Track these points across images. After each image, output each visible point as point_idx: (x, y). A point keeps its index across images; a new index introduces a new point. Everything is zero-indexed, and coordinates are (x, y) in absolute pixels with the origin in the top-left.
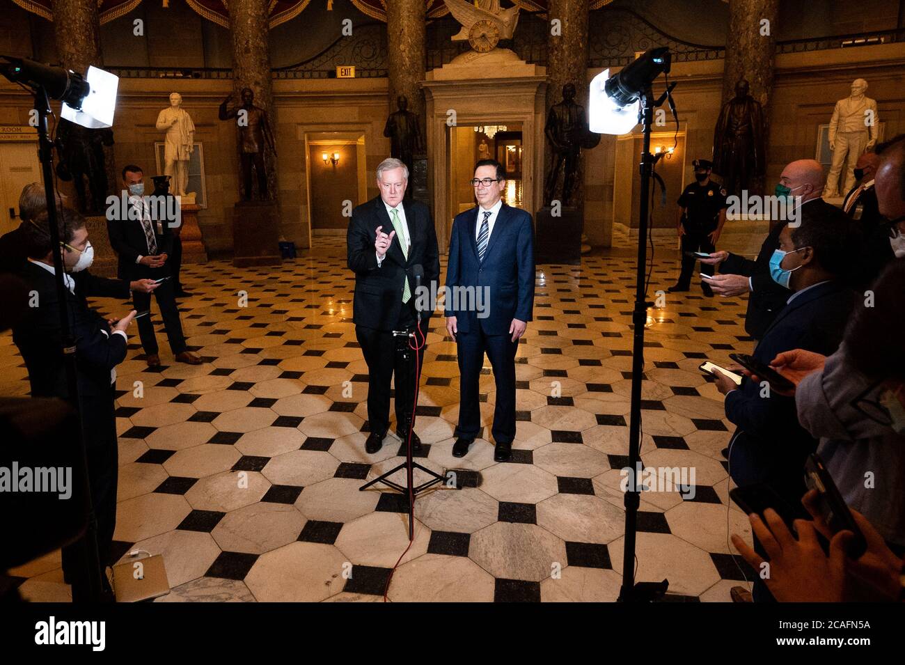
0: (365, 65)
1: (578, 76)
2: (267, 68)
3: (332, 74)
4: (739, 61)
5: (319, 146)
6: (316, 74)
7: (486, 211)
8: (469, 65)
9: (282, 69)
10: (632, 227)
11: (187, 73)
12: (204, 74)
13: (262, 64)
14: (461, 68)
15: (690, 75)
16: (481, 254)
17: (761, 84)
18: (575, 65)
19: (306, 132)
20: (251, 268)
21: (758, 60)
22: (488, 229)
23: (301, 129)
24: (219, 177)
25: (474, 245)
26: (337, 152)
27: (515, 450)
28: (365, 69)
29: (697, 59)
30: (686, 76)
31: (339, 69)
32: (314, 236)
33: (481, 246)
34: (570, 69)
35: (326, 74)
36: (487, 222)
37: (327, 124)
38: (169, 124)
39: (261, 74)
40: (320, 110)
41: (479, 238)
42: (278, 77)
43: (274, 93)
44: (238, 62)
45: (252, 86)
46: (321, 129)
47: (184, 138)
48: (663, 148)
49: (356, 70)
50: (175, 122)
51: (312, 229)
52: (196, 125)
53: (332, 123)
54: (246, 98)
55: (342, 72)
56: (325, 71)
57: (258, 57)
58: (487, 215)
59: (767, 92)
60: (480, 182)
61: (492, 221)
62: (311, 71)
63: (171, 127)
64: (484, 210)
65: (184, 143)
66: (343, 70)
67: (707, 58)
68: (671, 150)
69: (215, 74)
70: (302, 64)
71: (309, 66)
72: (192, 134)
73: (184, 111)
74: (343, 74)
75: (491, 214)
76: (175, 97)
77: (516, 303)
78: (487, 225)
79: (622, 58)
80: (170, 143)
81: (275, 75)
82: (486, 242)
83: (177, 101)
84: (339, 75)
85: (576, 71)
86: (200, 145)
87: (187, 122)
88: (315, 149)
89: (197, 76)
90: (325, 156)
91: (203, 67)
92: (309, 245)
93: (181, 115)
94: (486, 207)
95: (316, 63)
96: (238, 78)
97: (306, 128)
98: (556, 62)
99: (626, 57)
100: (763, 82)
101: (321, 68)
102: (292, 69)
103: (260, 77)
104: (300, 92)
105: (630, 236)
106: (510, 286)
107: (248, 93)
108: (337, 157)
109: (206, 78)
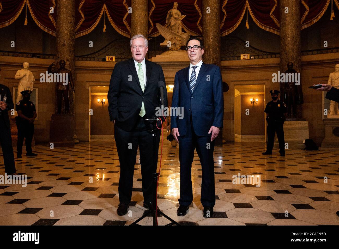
0: (119, 56)
1: (217, 62)
2: (73, 54)
3: (104, 60)
4: (286, 57)
5: (96, 95)
6: (96, 59)
7: (194, 66)
8: (168, 56)
9: (80, 57)
10: (242, 135)
11: (33, 55)
12: (42, 56)
13: (71, 52)
14: (165, 57)
15: (265, 64)
16: (192, 88)
17: (296, 66)
18: (215, 57)
19: (90, 85)
20: (58, 147)
21: (295, 56)
22: (195, 75)
23: (88, 84)
24: (45, 106)
25: (188, 83)
26: (104, 98)
27: (215, 212)
28: (120, 58)
29: (267, 58)
30: (263, 65)
31: (107, 58)
32: (91, 138)
33: (192, 84)
34: (213, 59)
35: (101, 60)
36: (194, 71)
37: (101, 82)
38: (21, 76)
39: (70, 56)
40: (98, 76)
41: (190, 80)
42: (78, 60)
43: (76, 67)
44: (59, 50)
45: (65, 61)
46: (97, 84)
47: (28, 84)
48: (254, 99)
49: (115, 58)
50: (25, 76)
51: (90, 135)
52: (35, 80)
53: (103, 82)
54: (62, 64)
55: (109, 59)
56: (101, 58)
57: (69, 48)
58: (195, 68)
59: (299, 70)
60: (192, 47)
61: (198, 71)
62: (94, 58)
63: (22, 78)
64: (193, 65)
65: (28, 86)
66: (109, 58)
67: (271, 57)
68: (257, 100)
69: (47, 57)
70: (90, 54)
71: (93, 56)
72: (33, 82)
73: (30, 71)
74: (109, 60)
75: (197, 67)
76: (26, 64)
77: (214, 117)
78: (195, 73)
79: (235, 57)
80: (21, 85)
81: (77, 58)
82: (195, 81)
83: (26, 66)
84: (107, 60)
85: (216, 60)
86: (37, 89)
87: (31, 77)
88: (94, 97)
89: (38, 57)
90: (99, 100)
91: (42, 53)
92: (89, 141)
93: (28, 73)
94: (194, 63)
95: (97, 54)
96: (59, 58)
97: (91, 83)
98: (207, 56)
99: (237, 57)
100: (297, 66)
101: (99, 57)
102: (85, 57)
103: (69, 57)
104: (88, 67)
105: (241, 139)
106: (210, 107)
107: (63, 62)
108: (104, 100)
109: (43, 58)
